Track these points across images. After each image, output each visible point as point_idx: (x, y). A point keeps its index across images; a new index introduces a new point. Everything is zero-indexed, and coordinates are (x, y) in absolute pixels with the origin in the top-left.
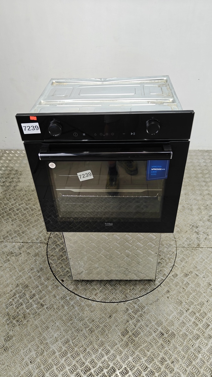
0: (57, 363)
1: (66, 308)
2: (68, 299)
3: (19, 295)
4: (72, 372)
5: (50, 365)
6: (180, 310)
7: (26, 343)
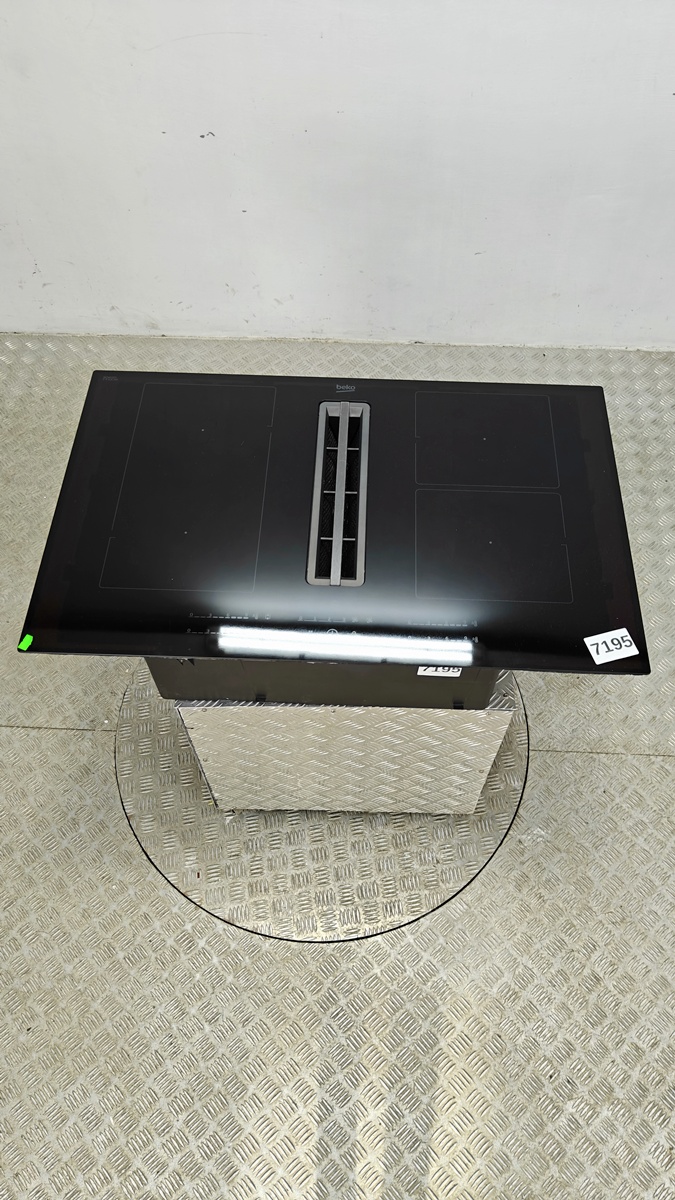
0: (164, 1130)
1: (184, 957)
2: (190, 931)
3: (36, 916)
4: (206, 1153)
5: (145, 1135)
6: (522, 967)
7: (72, 1070)
